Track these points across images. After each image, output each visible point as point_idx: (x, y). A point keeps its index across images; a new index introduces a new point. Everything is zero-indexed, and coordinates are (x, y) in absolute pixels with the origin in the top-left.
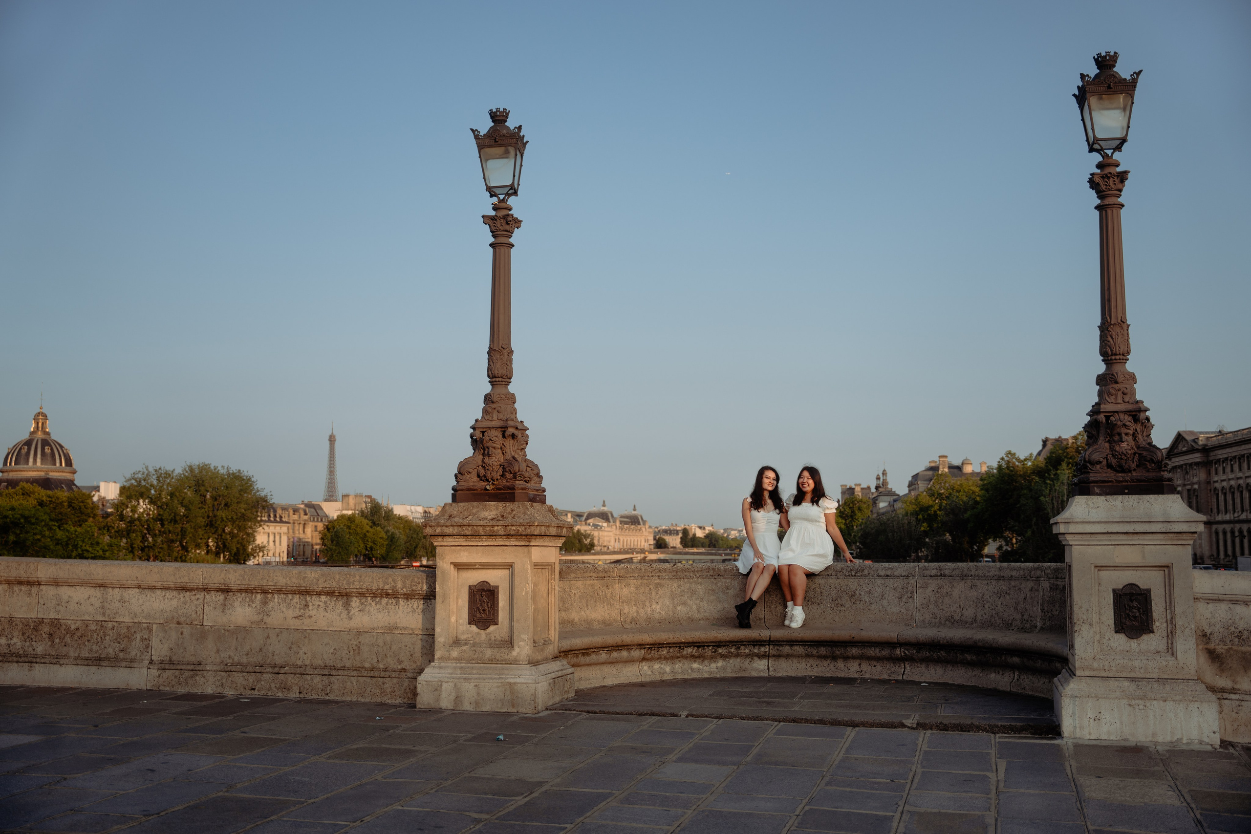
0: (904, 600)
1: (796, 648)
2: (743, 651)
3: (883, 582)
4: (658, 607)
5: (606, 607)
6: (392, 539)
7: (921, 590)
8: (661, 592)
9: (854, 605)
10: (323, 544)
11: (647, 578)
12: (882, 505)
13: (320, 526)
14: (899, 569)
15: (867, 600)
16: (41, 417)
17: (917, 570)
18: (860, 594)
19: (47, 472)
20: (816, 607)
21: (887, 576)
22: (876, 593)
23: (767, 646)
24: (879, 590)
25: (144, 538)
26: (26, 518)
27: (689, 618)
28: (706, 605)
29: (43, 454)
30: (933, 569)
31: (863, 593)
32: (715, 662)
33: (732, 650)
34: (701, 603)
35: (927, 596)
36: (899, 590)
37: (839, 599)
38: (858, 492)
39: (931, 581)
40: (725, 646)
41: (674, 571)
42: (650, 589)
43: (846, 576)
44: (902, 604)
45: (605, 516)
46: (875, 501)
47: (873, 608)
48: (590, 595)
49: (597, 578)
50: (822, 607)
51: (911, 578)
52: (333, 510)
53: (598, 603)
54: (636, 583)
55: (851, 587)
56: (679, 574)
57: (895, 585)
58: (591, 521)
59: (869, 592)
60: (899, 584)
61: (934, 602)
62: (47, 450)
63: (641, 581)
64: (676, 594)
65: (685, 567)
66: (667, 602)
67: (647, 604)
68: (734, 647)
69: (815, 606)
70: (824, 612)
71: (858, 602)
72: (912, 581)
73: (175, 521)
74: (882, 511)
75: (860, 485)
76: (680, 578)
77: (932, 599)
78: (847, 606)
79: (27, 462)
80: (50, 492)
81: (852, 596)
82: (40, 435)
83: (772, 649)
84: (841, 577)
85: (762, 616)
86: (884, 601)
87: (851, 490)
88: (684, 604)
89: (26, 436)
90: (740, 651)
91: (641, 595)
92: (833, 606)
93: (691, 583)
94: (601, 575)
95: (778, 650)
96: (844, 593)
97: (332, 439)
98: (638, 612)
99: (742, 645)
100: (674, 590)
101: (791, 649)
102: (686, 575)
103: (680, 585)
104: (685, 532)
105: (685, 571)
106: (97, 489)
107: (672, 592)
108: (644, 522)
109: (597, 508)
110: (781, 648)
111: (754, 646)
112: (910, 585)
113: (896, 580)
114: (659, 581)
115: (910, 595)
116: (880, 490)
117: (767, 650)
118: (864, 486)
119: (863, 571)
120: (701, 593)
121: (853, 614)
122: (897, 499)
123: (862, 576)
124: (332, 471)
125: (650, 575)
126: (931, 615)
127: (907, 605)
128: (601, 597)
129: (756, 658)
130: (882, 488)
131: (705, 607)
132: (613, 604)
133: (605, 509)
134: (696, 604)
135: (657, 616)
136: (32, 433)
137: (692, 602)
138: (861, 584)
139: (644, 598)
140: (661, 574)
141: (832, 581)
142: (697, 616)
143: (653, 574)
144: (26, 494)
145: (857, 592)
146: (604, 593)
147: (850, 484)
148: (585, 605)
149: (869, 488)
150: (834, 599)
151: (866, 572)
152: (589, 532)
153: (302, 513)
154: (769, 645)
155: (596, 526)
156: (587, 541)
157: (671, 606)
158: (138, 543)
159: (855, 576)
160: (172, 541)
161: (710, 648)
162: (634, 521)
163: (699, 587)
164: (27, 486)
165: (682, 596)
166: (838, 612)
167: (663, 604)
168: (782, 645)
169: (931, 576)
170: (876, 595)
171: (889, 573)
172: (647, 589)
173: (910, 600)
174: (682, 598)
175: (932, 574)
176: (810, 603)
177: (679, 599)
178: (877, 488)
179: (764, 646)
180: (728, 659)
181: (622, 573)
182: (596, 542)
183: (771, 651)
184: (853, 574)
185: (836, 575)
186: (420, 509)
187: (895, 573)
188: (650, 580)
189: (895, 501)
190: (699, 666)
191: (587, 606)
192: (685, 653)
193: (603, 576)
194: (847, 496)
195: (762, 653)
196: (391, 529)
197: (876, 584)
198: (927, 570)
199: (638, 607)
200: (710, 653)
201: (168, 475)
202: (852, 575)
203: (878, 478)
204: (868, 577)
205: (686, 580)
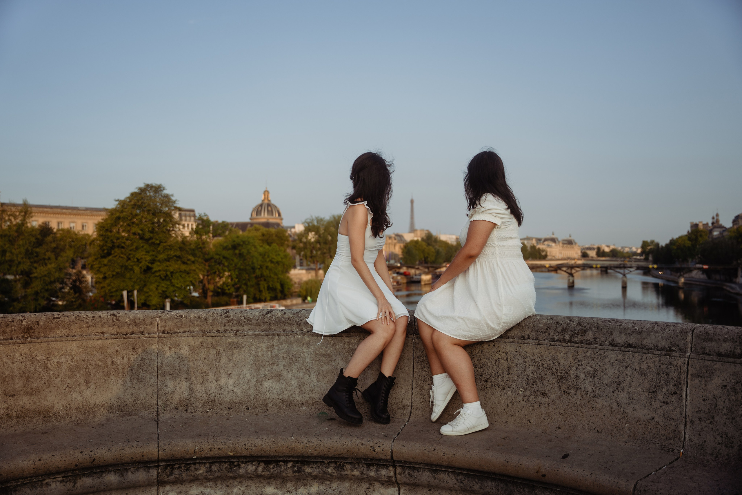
0: (660, 397)
1: (444, 476)
2: (349, 473)
3: (620, 357)
4: (231, 382)
5: (129, 384)
6: (438, 252)
7: (697, 381)
8: (237, 357)
9: (565, 396)
10: (403, 255)
11: (213, 334)
12: (716, 233)
13: (402, 245)
14: (653, 334)
15: (590, 389)
16: (266, 193)
17: (689, 338)
18: (577, 377)
19: (268, 219)
20: (499, 394)
21: (630, 346)
22: (606, 377)
23: (391, 468)
24: (611, 371)
25: (312, 252)
26: (244, 242)
27: (283, 400)
28: (314, 380)
29: (268, 211)
30: (725, 340)
31: (582, 376)
32: (306, 485)
33: (330, 470)
34: (307, 377)
35: (710, 396)
36: (651, 376)
37: (538, 383)
38: (701, 227)
39: (718, 365)
40: (316, 462)
41: (265, 323)
42: (218, 353)
43: (553, 340)
44: (656, 404)
45: (554, 240)
46: (711, 231)
47: (599, 405)
48: (97, 365)
49: (116, 336)
50: (509, 393)
51: (677, 354)
52: (409, 237)
53: (113, 378)
54: (192, 343)
55: (562, 361)
56: (273, 327)
57: (644, 366)
58: (546, 243)
59: (594, 374)
60: (652, 365)
61: (725, 411)
62: (270, 208)
63: (201, 340)
64: (264, 360)
65: (286, 316)
66: (247, 374)
67: (211, 377)
68: (333, 465)
69: (498, 392)
70: (512, 403)
71: (573, 392)
72: (679, 362)
73: (325, 243)
74: (714, 237)
75: (701, 222)
76: (273, 335)
77: (720, 403)
78: (553, 396)
79: (260, 214)
80: (267, 229)
81: (562, 378)
82: (266, 201)
83: (400, 474)
84: (545, 342)
85: (407, 403)
86: (621, 395)
87: (696, 225)
88: (278, 377)
89: (260, 202)
90: (344, 473)
91: (199, 363)
92: (528, 393)
93: (291, 343)
94: (125, 329)
95: (410, 476)
96: (549, 373)
97: (412, 202)
98: (191, 390)
99: (347, 463)
100: (260, 354)
101: (435, 478)
102: (285, 330)
103: (272, 346)
104: (599, 249)
105: (285, 323)
106: (294, 227)
107: (257, 357)
108: (576, 243)
109: (550, 236)
110: (416, 474)
111: (369, 466)
112: (673, 368)
113: (645, 356)
114: (235, 339)
115: (672, 389)
116: (715, 225)
117: (392, 474)
118: (705, 222)
119: (584, 333)
120: (308, 360)
121: (562, 411)
122: (726, 230)
123: (582, 342)
124: (412, 217)
125: (222, 329)
126: (719, 438)
127: (666, 408)
128: (120, 367)
129: (377, 485)
130: (716, 224)
131: (313, 384)
132: (144, 378)
133: (554, 236)
134: (297, 378)
135: (227, 397)
136: (263, 201)
137: (290, 375)
138: (580, 357)
139: (206, 368)
140: (241, 328)
141: (528, 348)
142: (299, 399)
143: (227, 328)
144: (257, 230)
145: (572, 372)
146: (126, 360)
147: (696, 221)
148: (82, 381)
149: (707, 224)
150: (531, 382)
151: (590, 336)
152: (544, 249)
153: (393, 239)
154: (394, 466)
155: (549, 246)
156: (544, 254)
157: (254, 380)
158: (309, 254)
159: (570, 341)
160: (325, 253)
161: (290, 465)
162: (570, 243)
163: (305, 350)
164: (257, 226)
165: (273, 364)
166: (536, 406)
167: (239, 378)
168: (418, 470)
169: (719, 354)
170: (606, 380)
171: (632, 340)
172: (212, 354)
173: (673, 399)
174: (274, 367)
175: (722, 351)
176: (489, 385)
177: (268, 368)
178: (713, 223)
179: (387, 467)
180: (328, 482)
181: (169, 326)
182: (548, 254)
183: (398, 476)
184: (567, 337)
185: (537, 339)
186: (454, 237)
187: (645, 342)
188: (218, 338)
189: (724, 231)
190: (276, 491)
191: (87, 382)
192: (242, 471)
193: (130, 331)
194: (694, 228)
195: (384, 479)
196: (437, 247)
197: (607, 360)
198: (711, 340)
199: (192, 383)
200: (290, 473)
201: (322, 220)
202: (564, 341)
203: (713, 218)
204: (593, 346)
205: (282, 338)
